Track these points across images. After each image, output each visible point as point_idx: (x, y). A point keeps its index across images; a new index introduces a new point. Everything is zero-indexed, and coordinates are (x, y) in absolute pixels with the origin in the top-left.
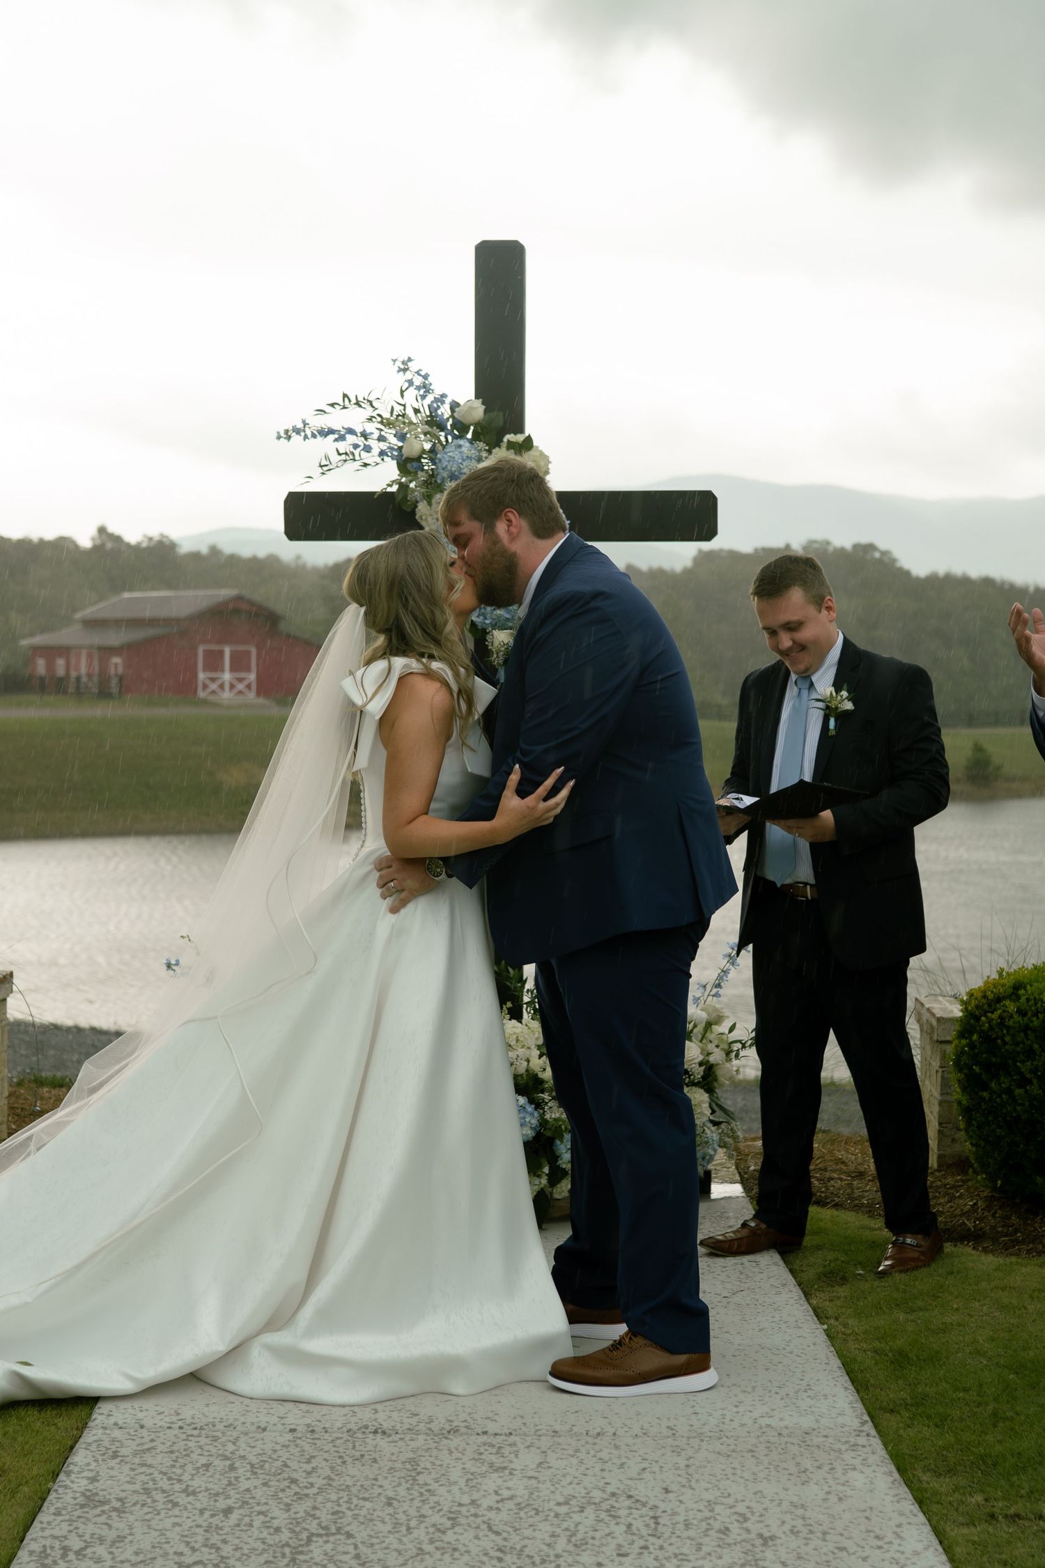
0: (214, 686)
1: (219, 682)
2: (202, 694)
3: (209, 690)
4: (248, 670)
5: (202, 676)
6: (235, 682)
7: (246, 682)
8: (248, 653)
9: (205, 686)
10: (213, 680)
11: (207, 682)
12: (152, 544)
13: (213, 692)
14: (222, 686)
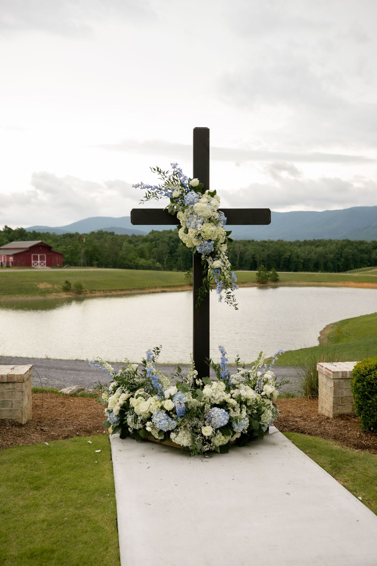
0: (36, 264)
1: (37, 263)
2: (33, 266)
3: (34, 265)
4: (44, 260)
5: (33, 262)
6: (41, 263)
7: (44, 263)
8: (44, 256)
9: (33, 264)
10: (35, 263)
11: (34, 263)
12: (19, 230)
13: (36, 266)
14: (38, 264)
